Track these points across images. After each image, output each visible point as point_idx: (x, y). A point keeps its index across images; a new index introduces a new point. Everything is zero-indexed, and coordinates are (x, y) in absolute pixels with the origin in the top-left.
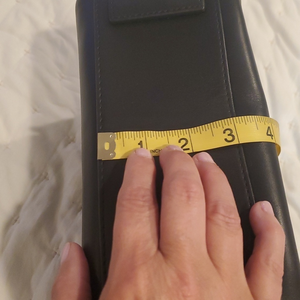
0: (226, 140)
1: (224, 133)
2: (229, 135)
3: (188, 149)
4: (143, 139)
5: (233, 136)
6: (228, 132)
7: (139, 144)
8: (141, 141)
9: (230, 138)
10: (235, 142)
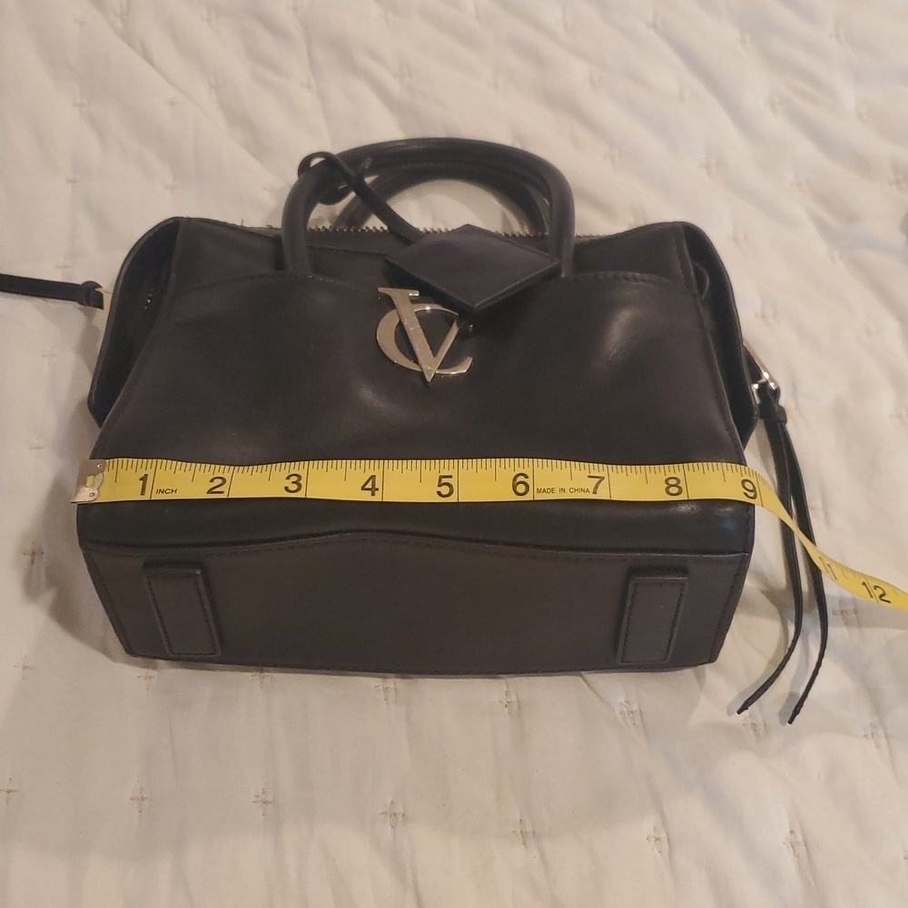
0: (286, 489)
1: (288, 478)
2: (293, 482)
3: (222, 492)
4: (150, 473)
5: (300, 486)
6: (295, 479)
7: (141, 479)
8: (146, 475)
9: (294, 487)
10: (300, 495)
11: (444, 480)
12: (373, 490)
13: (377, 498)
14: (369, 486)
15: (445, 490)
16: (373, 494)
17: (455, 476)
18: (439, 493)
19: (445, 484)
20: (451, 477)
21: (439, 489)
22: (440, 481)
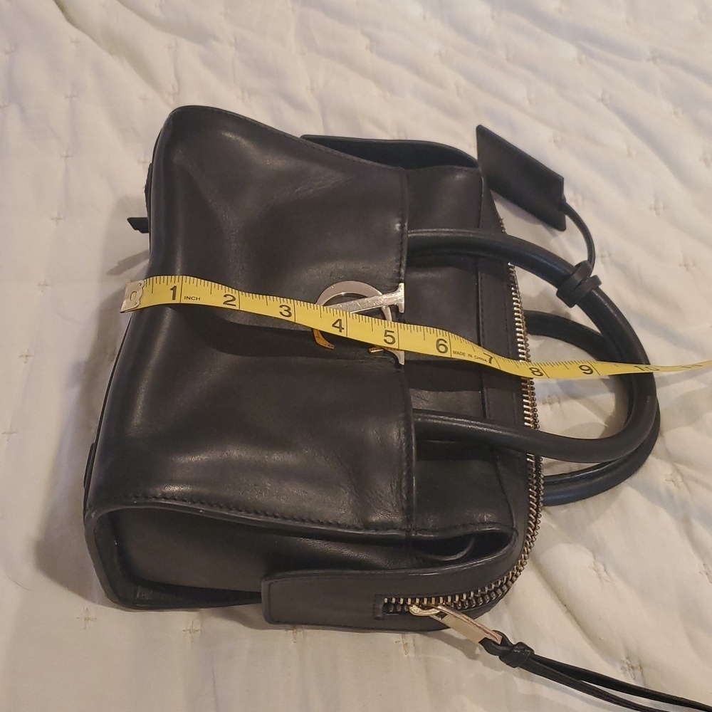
3: (234, 305)
4: (178, 285)
7: (172, 289)
8: (175, 287)
10: (291, 319)
11: (388, 333)
12: (341, 329)
13: (343, 334)
14: (338, 325)
15: (390, 340)
16: (341, 331)
17: (396, 332)
18: (385, 341)
19: (389, 336)
20: (393, 332)
21: (386, 338)
22: (386, 333)
